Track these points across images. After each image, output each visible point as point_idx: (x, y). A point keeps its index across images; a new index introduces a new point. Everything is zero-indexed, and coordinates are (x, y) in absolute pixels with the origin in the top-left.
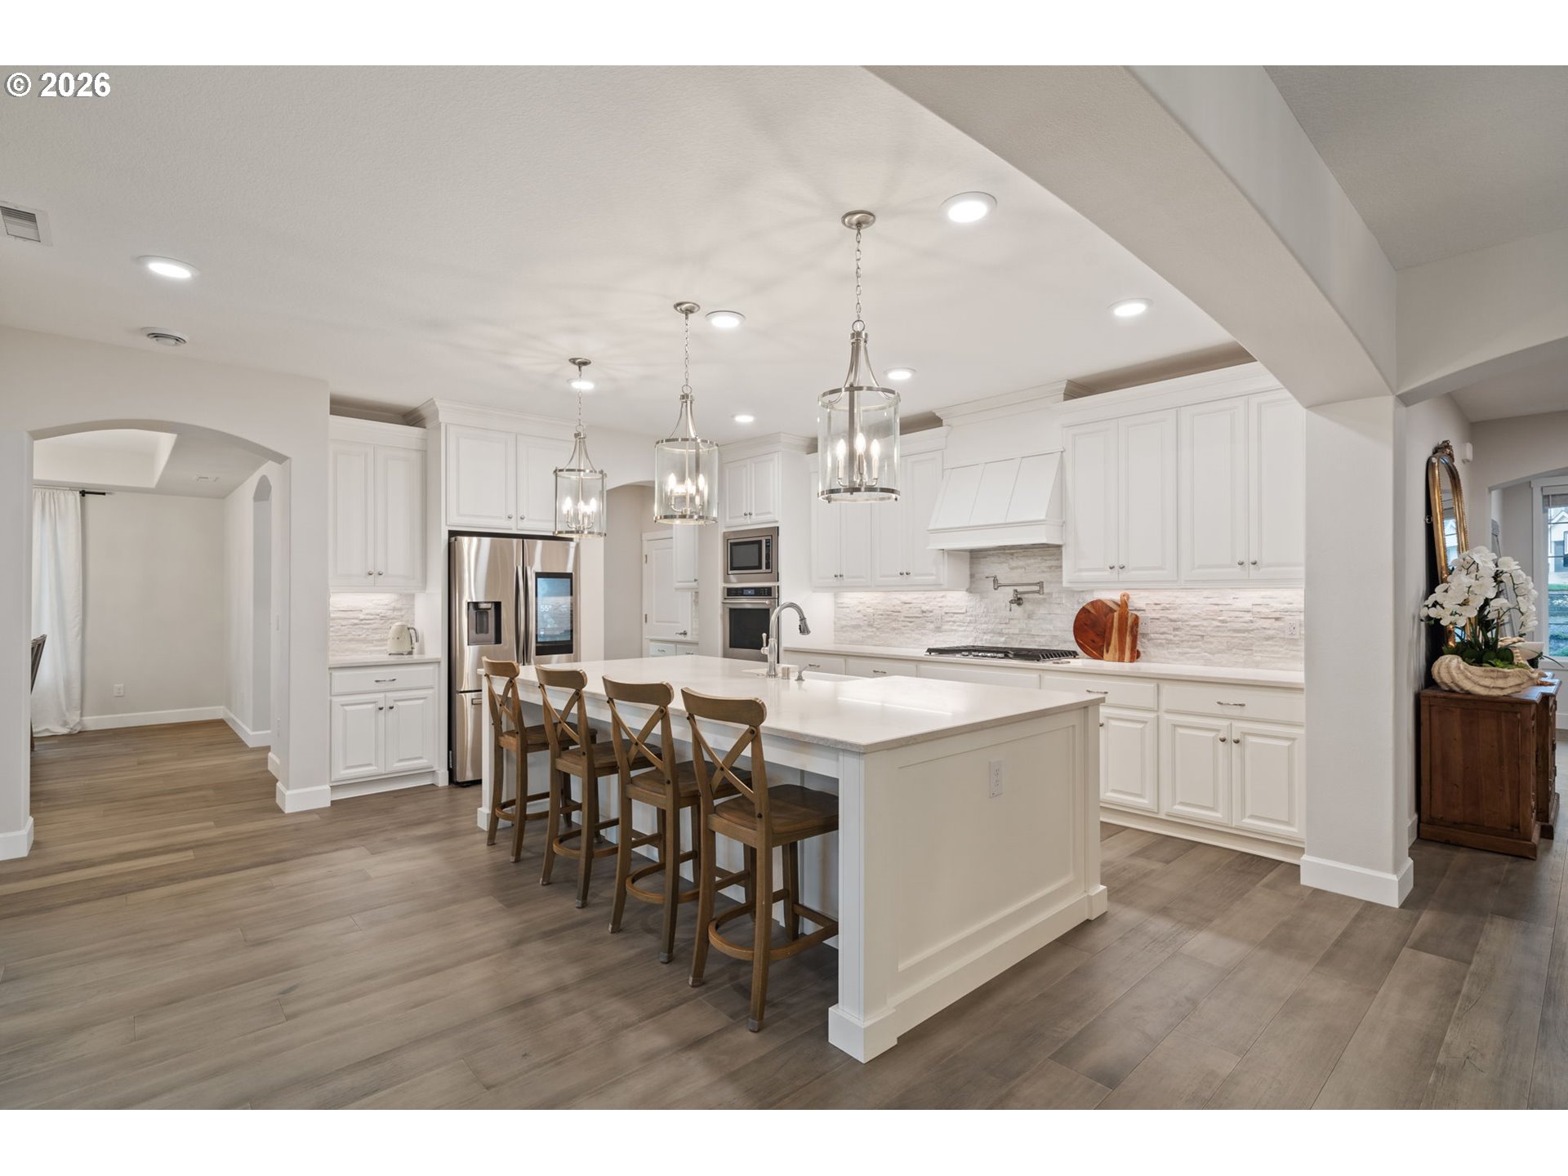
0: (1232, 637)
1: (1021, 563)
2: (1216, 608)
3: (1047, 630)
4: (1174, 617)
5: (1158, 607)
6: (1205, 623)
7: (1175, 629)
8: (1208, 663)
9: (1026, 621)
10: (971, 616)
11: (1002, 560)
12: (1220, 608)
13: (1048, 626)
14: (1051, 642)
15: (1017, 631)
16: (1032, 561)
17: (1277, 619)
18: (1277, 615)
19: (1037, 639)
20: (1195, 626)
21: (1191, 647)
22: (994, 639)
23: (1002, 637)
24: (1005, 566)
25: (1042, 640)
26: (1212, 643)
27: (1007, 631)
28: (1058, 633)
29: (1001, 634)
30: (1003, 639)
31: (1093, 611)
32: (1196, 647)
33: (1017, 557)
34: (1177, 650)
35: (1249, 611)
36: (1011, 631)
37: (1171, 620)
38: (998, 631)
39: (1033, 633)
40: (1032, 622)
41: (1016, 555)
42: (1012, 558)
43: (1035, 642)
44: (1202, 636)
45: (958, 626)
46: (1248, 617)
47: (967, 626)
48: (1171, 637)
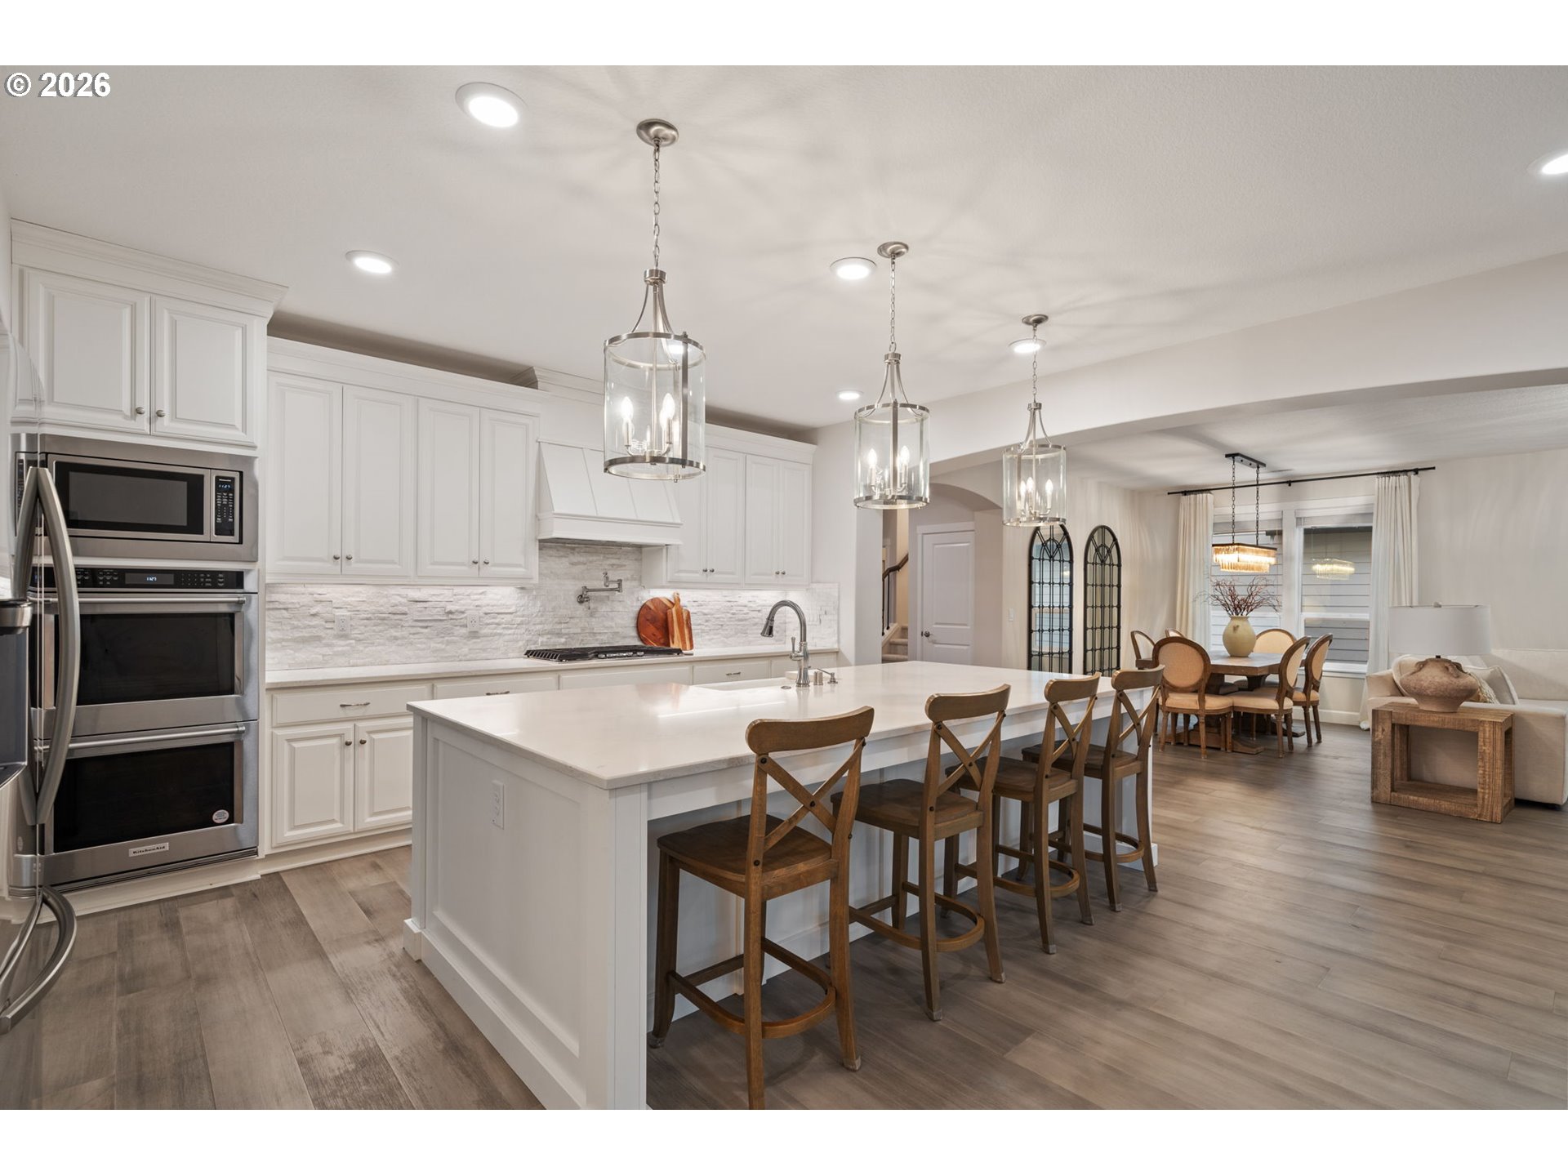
0: (738, 625)
1: (582, 559)
2: (729, 604)
3: (607, 628)
4: (706, 611)
5: (695, 604)
6: (723, 615)
7: (707, 621)
8: (725, 645)
9: (588, 619)
10: (523, 616)
11: (562, 554)
12: (732, 604)
13: (610, 623)
14: (612, 638)
15: (579, 631)
16: (595, 558)
17: (759, 611)
18: (759, 608)
19: (598, 637)
20: (718, 618)
21: (715, 634)
22: (552, 640)
23: (562, 637)
24: (564, 560)
25: (604, 638)
26: (727, 630)
27: (567, 631)
28: (620, 630)
29: (559, 634)
30: (563, 640)
31: (652, 607)
32: (718, 634)
33: (578, 553)
34: (707, 637)
35: (745, 606)
36: (572, 631)
37: (705, 614)
38: (557, 631)
39: (595, 631)
40: (594, 620)
41: (577, 550)
42: (573, 554)
43: (597, 640)
44: (722, 625)
45: (504, 628)
46: (746, 610)
47: (516, 628)
48: (703, 627)
